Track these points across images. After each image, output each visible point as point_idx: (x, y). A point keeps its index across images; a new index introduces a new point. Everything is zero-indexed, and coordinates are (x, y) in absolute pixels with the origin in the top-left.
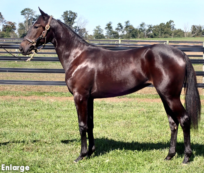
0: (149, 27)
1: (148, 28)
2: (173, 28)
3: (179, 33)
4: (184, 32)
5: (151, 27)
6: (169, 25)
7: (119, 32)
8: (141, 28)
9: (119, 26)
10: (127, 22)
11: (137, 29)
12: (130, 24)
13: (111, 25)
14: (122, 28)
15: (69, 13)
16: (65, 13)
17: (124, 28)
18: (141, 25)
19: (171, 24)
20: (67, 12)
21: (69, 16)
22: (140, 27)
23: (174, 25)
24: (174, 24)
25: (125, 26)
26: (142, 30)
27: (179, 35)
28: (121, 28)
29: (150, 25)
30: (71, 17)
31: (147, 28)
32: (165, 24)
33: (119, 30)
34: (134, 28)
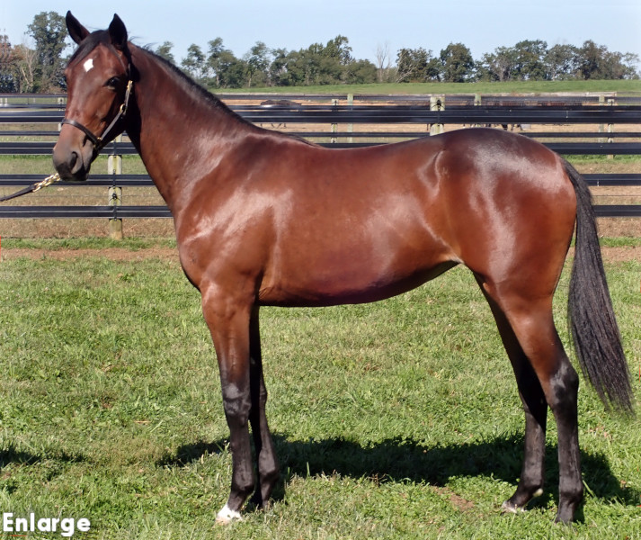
0: (278, 54)
1: (275, 57)
2: (347, 57)
3: (364, 73)
4: (376, 69)
5: (283, 56)
6: (334, 49)
7: (194, 72)
8: (256, 59)
9: (191, 55)
10: (216, 43)
11: (243, 62)
12: (225, 49)
13: (170, 52)
14: (202, 60)
15: (48, 18)
16: (37, 17)
17: (206, 60)
18: (256, 51)
19: (342, 46)
20: (44, 15)
21: (48, 28)
22: (252, 56)
23: (350, 48)
24: (349, 45)
25: (211, 54)
26: (256, 64)
27: (362, 78)
28: (199, 59)
29: (279, 51)
30: (56, 30)
31: (272, 59)
32: (325, 45)
33: (193, 65)
34: (234, 59)
